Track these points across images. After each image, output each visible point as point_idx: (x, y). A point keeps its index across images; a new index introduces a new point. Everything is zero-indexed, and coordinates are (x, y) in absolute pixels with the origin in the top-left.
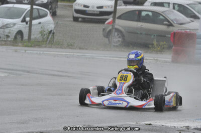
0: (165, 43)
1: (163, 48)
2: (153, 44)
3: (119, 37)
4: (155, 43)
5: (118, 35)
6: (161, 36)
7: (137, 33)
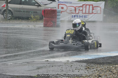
0: (38, 16)
1: (37, 19)
2: (31, 17)
3: (10, 14)
4: (32, 16)
5: (9, 13)
6: (35, 12)
7: (22, 11)
